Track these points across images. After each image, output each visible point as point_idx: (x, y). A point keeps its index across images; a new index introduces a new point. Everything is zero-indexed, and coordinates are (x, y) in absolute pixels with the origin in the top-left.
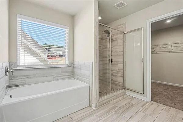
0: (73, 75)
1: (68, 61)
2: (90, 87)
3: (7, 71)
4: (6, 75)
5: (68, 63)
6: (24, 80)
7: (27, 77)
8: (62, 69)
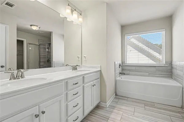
0: (171, 75)
1: (165, 61)
2: (183, 88)
3: (120, 66)
4: (120, 68)
5: (165, 63)
6: (129, 72)
7: (130, 70)
8: (157, 68)
